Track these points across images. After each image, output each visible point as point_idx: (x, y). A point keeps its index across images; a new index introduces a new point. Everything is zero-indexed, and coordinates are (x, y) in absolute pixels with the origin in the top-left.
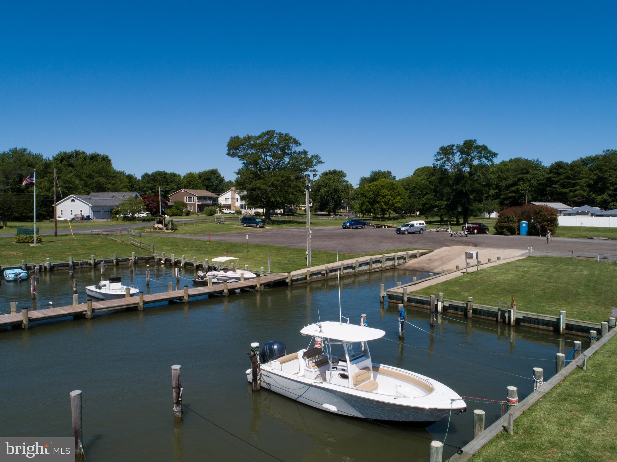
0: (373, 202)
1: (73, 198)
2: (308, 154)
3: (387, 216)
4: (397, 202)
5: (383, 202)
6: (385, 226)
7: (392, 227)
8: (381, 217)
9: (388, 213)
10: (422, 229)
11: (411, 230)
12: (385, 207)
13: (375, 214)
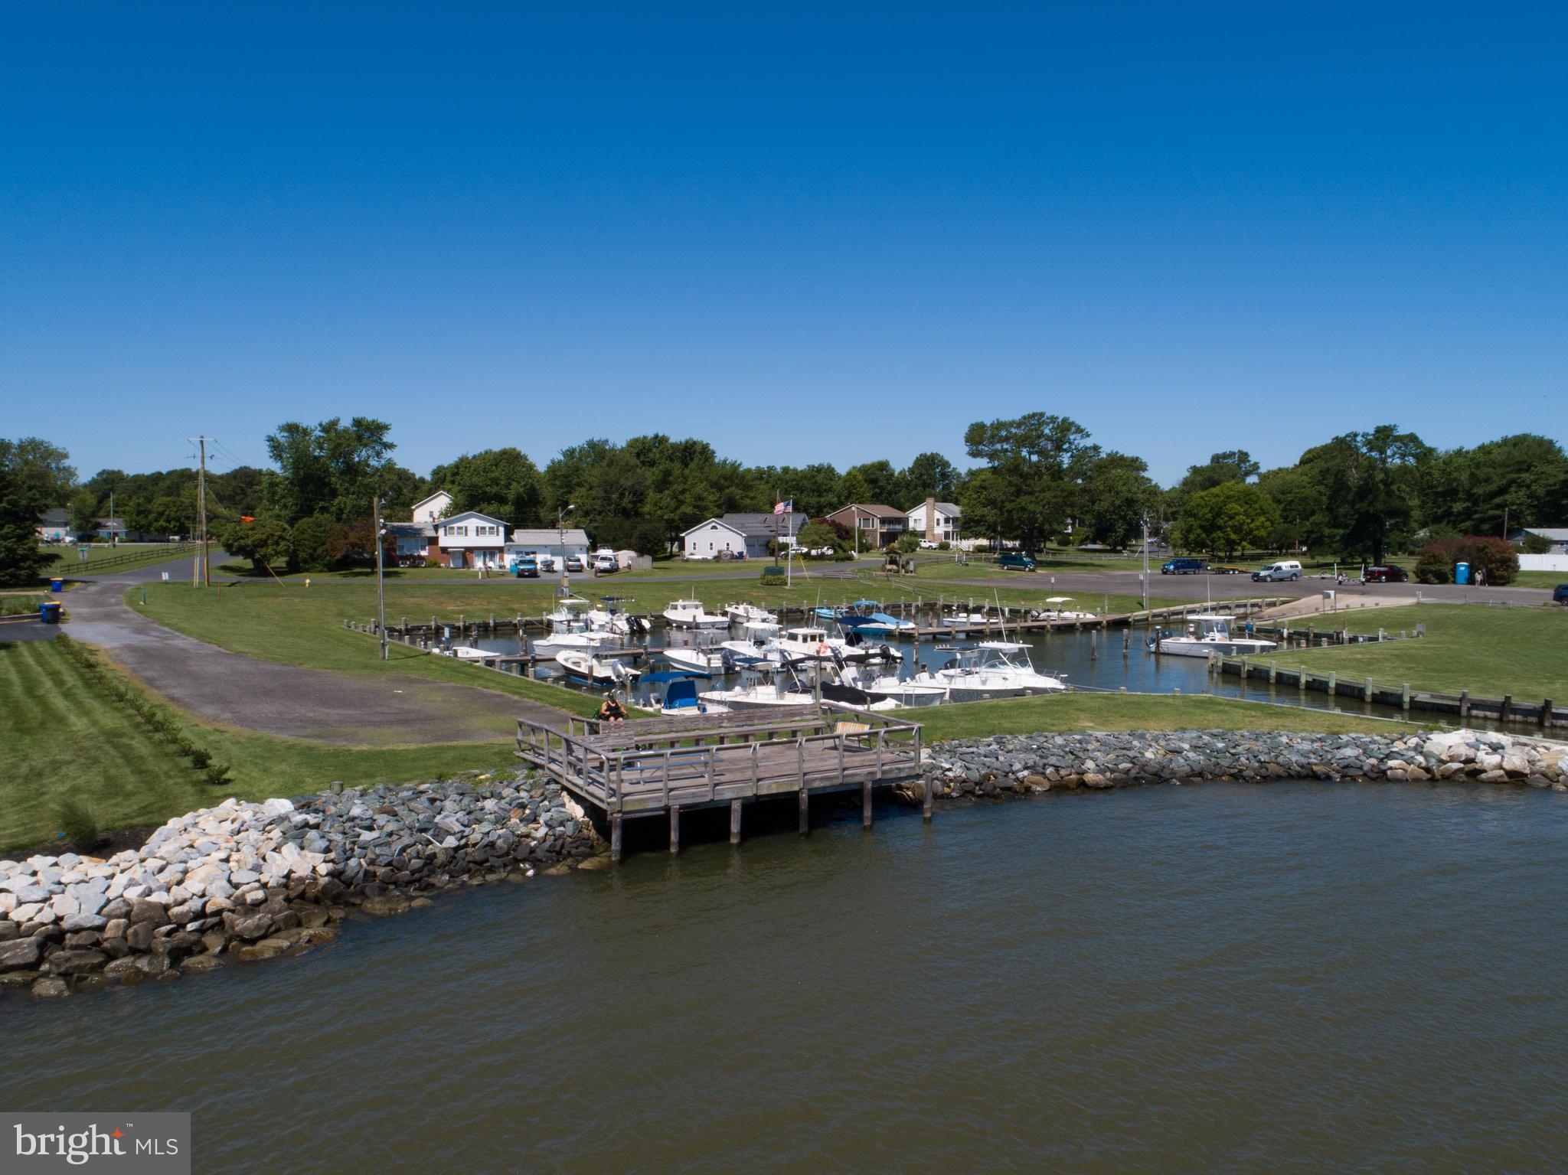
0: (1210, 528)
1: (714, 524)
2: (1101, 450)
3: (1238, 553)
4: (1257, 528)
5: (1231, 527)
6: (1234, 570)
7: (1246, 573)
8: (1226, 556)
9: (1240, 548)
10: (1295, 575)
11: (1276, 575)
12: (1233, 537)
13: (1213, 550)
